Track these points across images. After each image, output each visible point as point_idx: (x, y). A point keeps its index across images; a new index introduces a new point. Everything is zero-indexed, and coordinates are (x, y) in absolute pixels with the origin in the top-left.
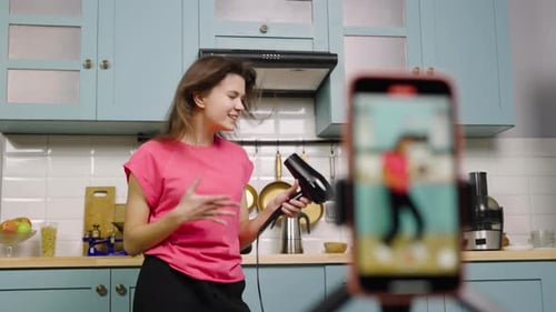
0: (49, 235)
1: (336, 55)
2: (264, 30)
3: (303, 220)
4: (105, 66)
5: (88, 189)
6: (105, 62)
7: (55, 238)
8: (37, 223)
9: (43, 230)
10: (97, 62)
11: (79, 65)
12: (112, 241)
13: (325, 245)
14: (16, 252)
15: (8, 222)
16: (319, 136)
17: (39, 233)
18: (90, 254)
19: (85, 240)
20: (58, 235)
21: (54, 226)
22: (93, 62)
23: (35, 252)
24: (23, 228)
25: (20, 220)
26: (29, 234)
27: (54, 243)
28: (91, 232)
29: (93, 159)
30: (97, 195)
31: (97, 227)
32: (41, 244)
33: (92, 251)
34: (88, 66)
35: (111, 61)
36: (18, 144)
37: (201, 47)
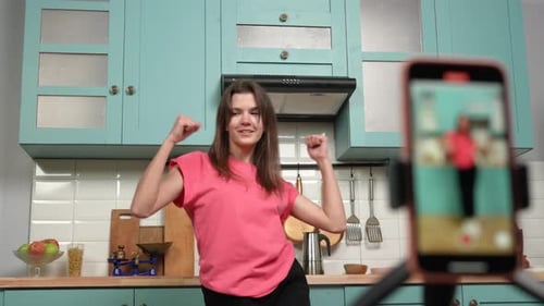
0: (76, 256)
1: (354, 80)
2: (284, 55)
3: (323, 243)
4: (131, 92)
5: (114, 212)
6: (130, 88)
7: (81, 259)
8: (64, 245)
9: (70, 252)
10: (122, 88)
11: (106, 91)
12: (137, 262)
13: (346, 266)
14: (44, 273)
15: (36, 244)
16: (338, 160)
17: (66, 255)
18: (115, 275)
19: (110, 261)
20: (84, 257)
21: (80, 248)
22: (120, 87)
23: (62, 273)
24: (51, 249)
25: (48, 241)
26: (57, 255)
27: (80, 264)
28: (116, 254)
29: (118, 183)
30: (122, 217)
31: (121, 248)
32: (68, 264)
33: (117, 271)
34: (114, 91)
35: (136, 88)
37: (224, 73)
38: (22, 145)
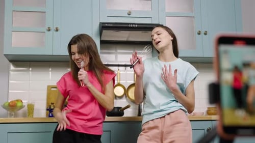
0: (31, 108)
2: (129, 13)
4: (57, 30)
5: (48, 86)
6: (57, 28)
7: (33, 109)
8: (25, 102)
9: (28, 105)
10: (53, 28)
11: (44, 29)
14: (16, 116)
15: (12, 102)
17: (26, 106)
19: (47, 110)
20: (35, 107)
21: (33, 104)
22: (51, 28)
23: (24, 115)
24: (19, 104)
25: (17, 101)
26: (22, 107)
27: (33, 111)
28: (50, 106)
29: (50, 73)
30: (52, 89)
31: (53, 104)
32: (27, 111)
33: (50, 115)
34: (49, 30)
35: (59, 28)
36: (16, 66)
37: (101, 21)
38: (5, 55)
